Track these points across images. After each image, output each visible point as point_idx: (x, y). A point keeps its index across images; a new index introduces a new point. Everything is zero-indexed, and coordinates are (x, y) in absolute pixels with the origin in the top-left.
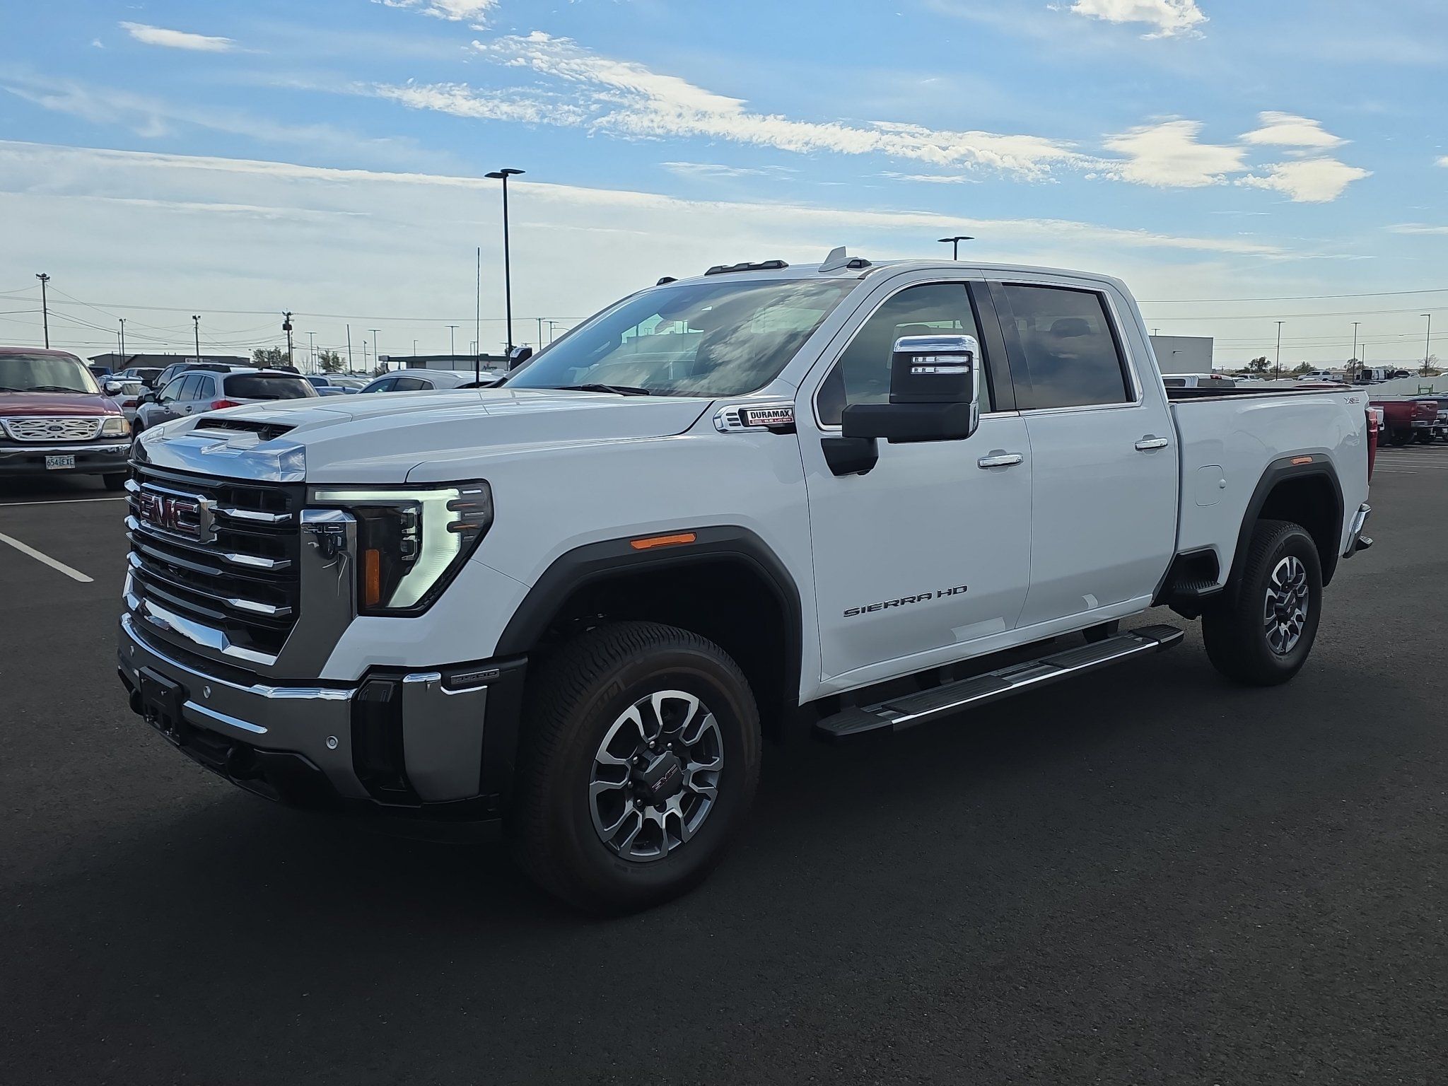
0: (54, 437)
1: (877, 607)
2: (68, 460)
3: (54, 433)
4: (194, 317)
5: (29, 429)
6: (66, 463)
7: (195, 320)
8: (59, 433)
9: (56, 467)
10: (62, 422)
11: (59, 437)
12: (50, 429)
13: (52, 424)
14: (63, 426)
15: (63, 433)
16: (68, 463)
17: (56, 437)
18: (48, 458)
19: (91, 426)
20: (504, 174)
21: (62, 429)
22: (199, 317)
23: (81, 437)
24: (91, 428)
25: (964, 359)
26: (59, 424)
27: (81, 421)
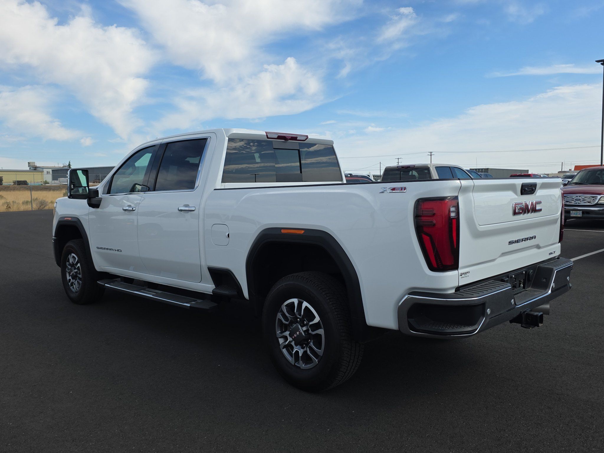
0: (577, 203)
2: (579, 213)
3: (577, 202)
5: (568, 199)
6: (578, 214)
8: (579, 202)
9: (574, 216)
10: (581, 197)
11: (579, 203)
12: (576, 200)
13: (577, 198)
14: (581, 199)
15: (581, 202)
16: (579, 214)
17: (578, 203)
18: (571, 212)
19: (593, 199)
21: (580, 200)
23: (588, 204)
24: (593, 200)
26: (580, 198)
27: (590, 197)
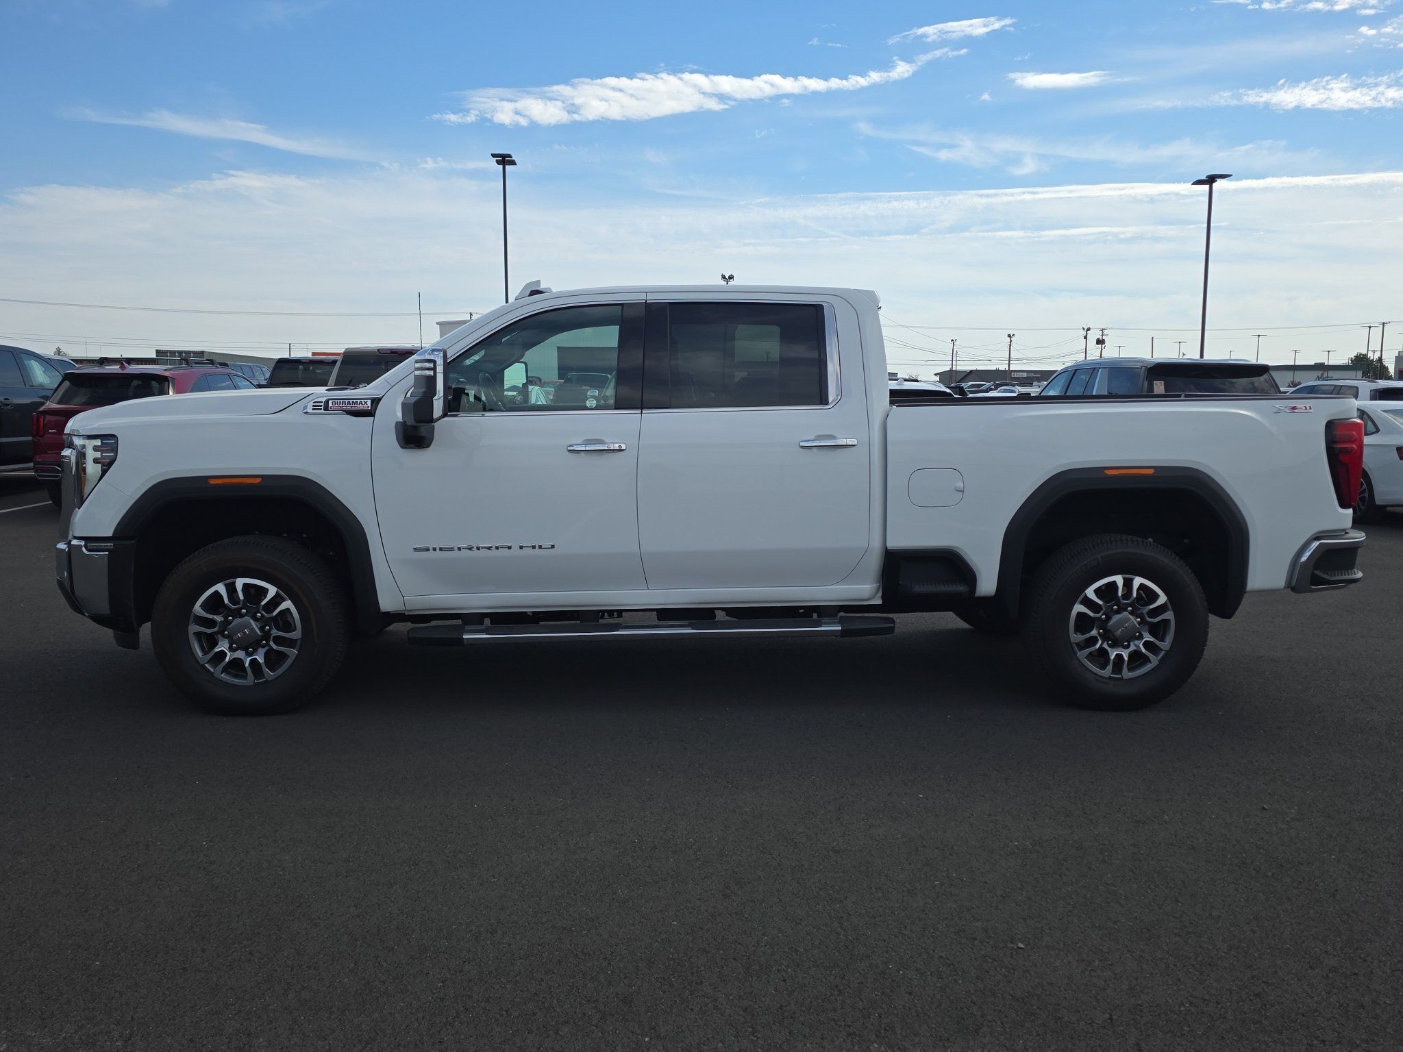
1: (451, 549)
4: (1009, 336)
7: (1009, 338)
20: (1211, 180)
22: (1013, 335)
25: (431, 365)
